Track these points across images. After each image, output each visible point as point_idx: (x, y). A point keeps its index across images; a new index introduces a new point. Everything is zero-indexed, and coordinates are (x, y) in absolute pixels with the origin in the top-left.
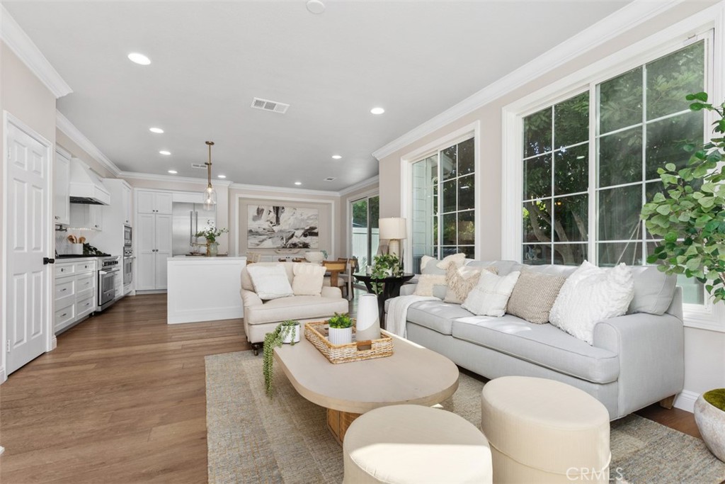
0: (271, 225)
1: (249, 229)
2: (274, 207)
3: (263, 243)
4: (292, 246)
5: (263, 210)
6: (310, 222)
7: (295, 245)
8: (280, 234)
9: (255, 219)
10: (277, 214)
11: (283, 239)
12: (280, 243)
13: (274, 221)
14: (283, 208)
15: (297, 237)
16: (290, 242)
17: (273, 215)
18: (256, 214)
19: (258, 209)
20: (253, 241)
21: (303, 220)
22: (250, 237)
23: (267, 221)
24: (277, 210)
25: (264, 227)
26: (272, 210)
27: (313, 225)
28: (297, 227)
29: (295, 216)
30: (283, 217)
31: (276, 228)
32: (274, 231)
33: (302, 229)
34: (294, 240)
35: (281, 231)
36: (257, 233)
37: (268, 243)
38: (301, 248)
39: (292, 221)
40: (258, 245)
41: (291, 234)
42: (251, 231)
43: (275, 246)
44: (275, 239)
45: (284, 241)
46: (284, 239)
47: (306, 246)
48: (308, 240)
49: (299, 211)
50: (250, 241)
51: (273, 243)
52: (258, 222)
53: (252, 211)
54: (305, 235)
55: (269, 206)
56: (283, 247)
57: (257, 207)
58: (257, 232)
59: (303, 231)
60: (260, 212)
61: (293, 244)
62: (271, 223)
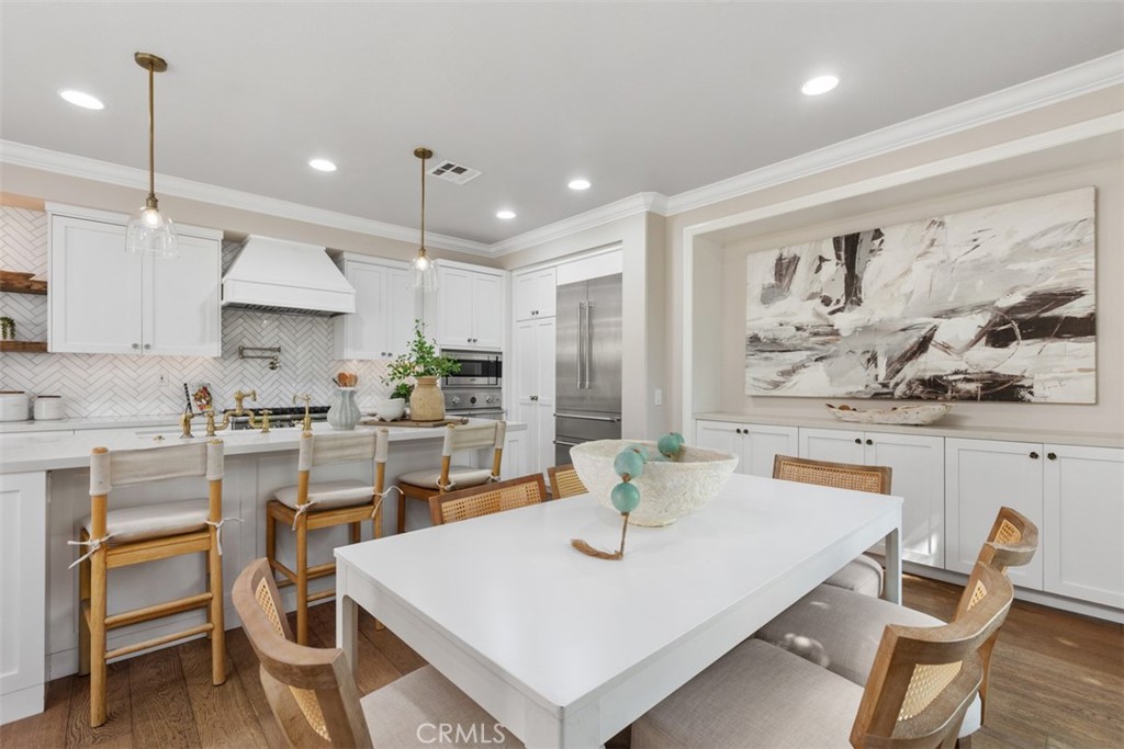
0: (826, 310)
1: (750, 333)
2: (837, 241)
3: (795, 378)
4: (919, 390)
5: (795, 260)
6: (1032, 266)
7: (935, 388)
8: (861, 343)
9: (768, 297)
10: (850, 264)
11: (873, 359)
12: (861, 379)
13: (837, 292)
14: (878, 234)
15: (946, 348)
16: (910, 371)
17: (834, 271)
18: (773, 281)
19: (780, 259)
20: (764, 370)
21: (980, 267)
22: (752, 360)
23: (812, 297)
24: (849, 247)
25: (797, 320)
26: (828, 250)
27: (1051, 283)
28: (951, 303)
29: (937, 255)
30: (874, 271)
31: (845, 321)
32: (836, 333)
33: (981, 307)
34: (933, 363)
35: (866, 329)
36: (776, 346)
37: (814, 380)
38: (971, 398)
39: (920, 278)
40: (776, 385)
41: (914, 338)
42: (755, 339)
43: (841, 391)
44: (841, 362)
45: (882, 371)
46: (882, 361)
47: (1002, 390)
48: (1017, 359)
49: (958, 229)
50: (750, 374)
51: (832, 378)
52: (781, 306)
53: (761, 272)
54: (998, 336)
55: (819, 241)
56: (876, 396)
57: (774, 255)
58: (774, 341)
59: (982, 320)
60: (784, 268)
61: (923, 382)
62: (826, 301)
